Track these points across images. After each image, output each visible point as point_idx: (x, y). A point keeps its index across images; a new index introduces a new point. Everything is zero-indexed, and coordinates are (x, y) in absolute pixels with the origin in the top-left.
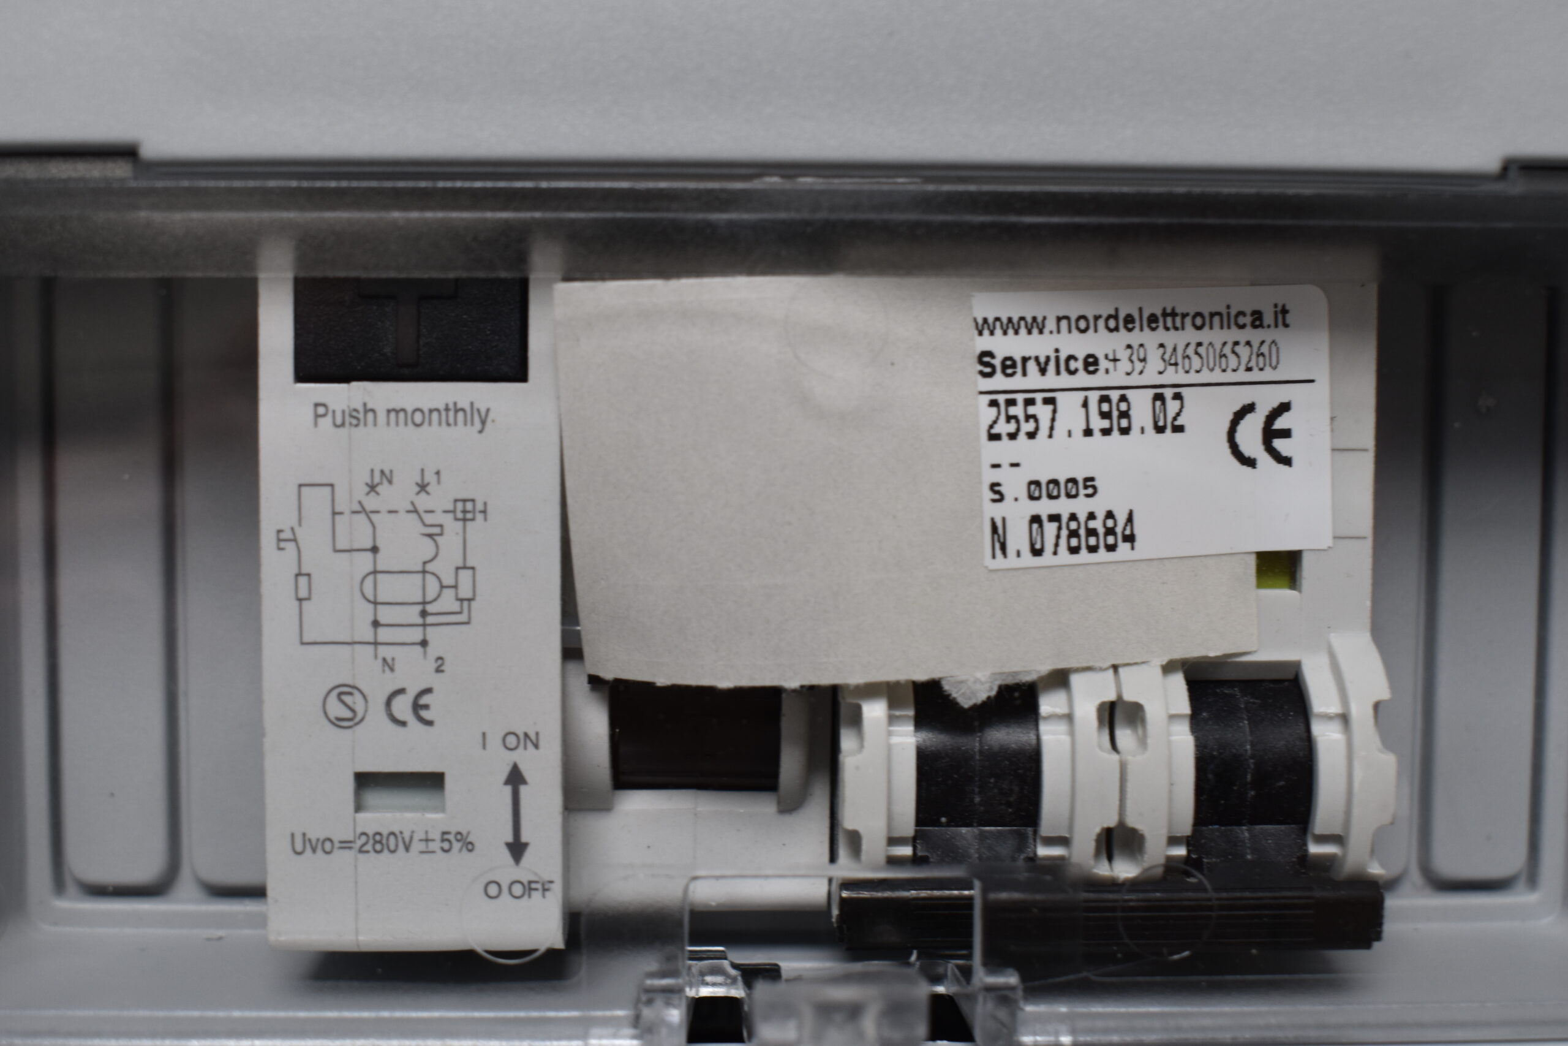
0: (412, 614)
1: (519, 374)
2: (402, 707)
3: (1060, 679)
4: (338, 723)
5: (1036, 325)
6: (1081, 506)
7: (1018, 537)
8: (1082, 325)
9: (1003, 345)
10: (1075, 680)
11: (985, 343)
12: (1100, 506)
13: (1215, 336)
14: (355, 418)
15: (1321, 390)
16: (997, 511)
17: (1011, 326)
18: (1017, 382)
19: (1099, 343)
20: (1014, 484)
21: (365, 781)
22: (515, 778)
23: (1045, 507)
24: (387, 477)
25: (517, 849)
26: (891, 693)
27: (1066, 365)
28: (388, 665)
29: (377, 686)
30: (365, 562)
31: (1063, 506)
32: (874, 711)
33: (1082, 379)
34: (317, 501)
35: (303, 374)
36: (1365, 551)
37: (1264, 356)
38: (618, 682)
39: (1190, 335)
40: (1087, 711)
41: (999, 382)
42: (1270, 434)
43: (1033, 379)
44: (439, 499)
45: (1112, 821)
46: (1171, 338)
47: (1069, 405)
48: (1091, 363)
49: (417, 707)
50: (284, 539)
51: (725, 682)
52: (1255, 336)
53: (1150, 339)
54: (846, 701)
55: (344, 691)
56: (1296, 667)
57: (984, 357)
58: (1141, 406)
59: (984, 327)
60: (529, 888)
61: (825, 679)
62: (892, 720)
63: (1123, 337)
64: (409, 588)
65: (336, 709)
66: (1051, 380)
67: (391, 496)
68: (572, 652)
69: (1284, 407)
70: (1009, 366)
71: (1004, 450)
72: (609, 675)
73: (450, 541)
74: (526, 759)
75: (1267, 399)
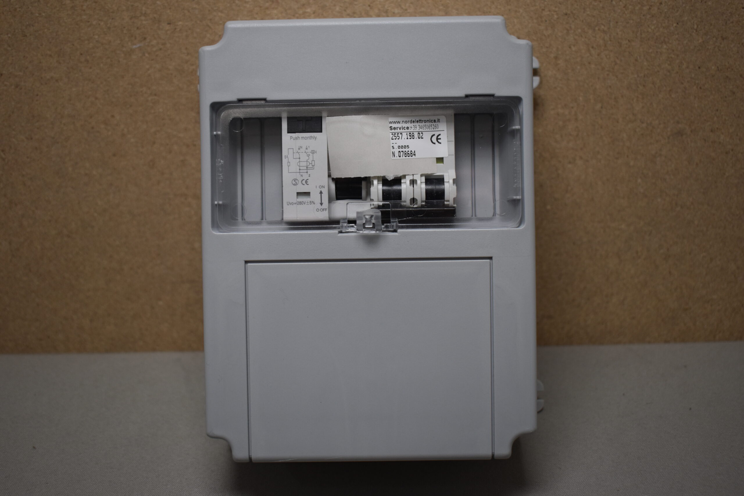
0: (305, 168)
1: (321, 131)
2: (304, 182)
3: (404, 177)
4: (294, 185)
5: (399, 122)
6: (407, 150)
7: (397, 154)
8: (406, 122)
9: (394, 125)
10: (407, 177)
11: (391, 125)
12: (409, 150)
13: (428, 124)
14: (296, 138)
15: (445, 132)
16: (393, 150)
17: (395, 122)
18: (396, 131)
19: (409, 125)
20: (396, 146)
21: (299, 194)
22: (321, 193)
23: (401, 150)
24: (301, 147)
25: (321, 204)
26: (378, 178)
27: (404, 128)
28: (302, 176)
29: (300, 179)
30: (298, 160)
31: (404, 150)
32: (375, 182)
33: (406, 130)
34: (291, 151)
35: (288, 132)
36: (453, 157)
37: (436, 127)
38: (337, 178)
39: (423, 124)
40: (408, 182)
41: (393, 131)
42: (437, 139)
43: (399, 130)
44: (309, 150)
45: (412, 197)
46: (420, 124)
47: (404, 135)
48: (408, 128)
49: (306, 182)
50: (286, 157)
51: (352, 176)
52: (434, 124)
53: (417, 124)
54: (371, 179)
55: (295, 180)
56: (443, 176)
57: (391, 127)
58: (416, 135)
59: (391, 123)
60: (323, 210)
61: (367, 176)
62: (378, 183)
63: (413, 124)
64: (305, 164)
65: (294, 183)
66: (401, 131)
67: (303, 150)
68: (329, 176)
69: (440, 135)
70: (395, 128)
71: (394, 141)
72: (335, 177)
73: (311, 157)
74: (323, 190)
75: (437, 134)
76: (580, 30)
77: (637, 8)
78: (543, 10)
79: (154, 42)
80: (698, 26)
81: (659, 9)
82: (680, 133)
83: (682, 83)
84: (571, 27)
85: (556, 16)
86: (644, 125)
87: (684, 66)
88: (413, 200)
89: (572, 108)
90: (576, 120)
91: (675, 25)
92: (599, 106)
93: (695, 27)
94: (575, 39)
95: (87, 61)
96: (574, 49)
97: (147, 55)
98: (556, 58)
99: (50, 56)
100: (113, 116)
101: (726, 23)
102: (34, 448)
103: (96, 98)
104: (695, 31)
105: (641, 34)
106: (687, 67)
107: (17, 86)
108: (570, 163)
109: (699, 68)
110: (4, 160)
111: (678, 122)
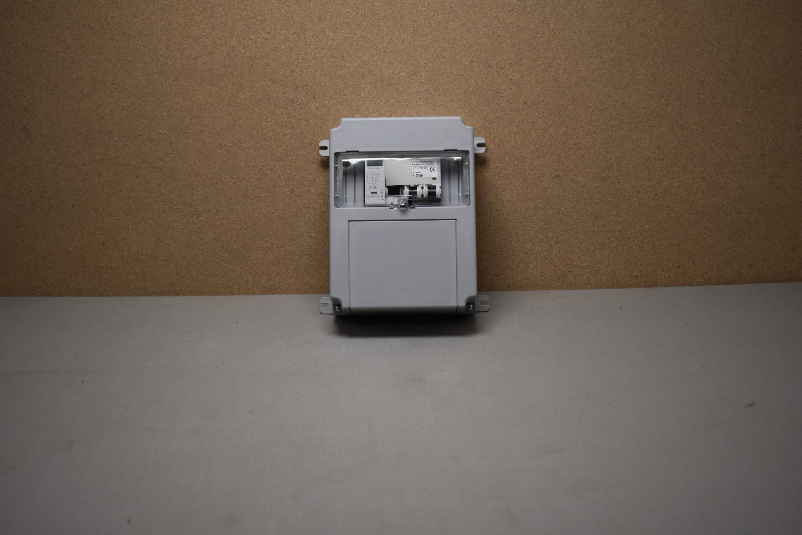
0: (375, 181)
1: (382, 165)
2: (374, 187)
3: (418, 185)
4: (370, 189)
5: (416, 162)
6: (419, 174)
7: (415, 175)
8: (419, 162)
9: (414, 163)
10: (420, 185)
11: (412, 163)
12: (421, 174)
13: (429, 163)
14: (371, 169)
15: (437, 166)
16: (413, 174)
17: (414, 162)
18: (415, 166)
19: (420, 163)
20: (415, 172)
21: (372, 193)
22: (382, 192)
23: (417, 174)
24: (373, 172)
25: (382, 197)
26: (407, 186)
27: (418, 165)
28: (373, 185)
29: (373, 186)
30: (372, 178)
31: (418, 174)
32: (406, 188)
33: (419, 165)
34: (369, 174)
35: (368, 166)
36: (440, 177)
37: (432, 164)
38: (389, 186)
39: (427, 163)
40: (420, 188)
41: (414, 166)
42: (433, 170)
43: (416, 165)
44: (377, 174)
45: (422, 194)
46: (426, 163)
47: (418, 167)
48: (420, 164)
49: (375, 187)
50: (366, 177)
51: (396, 185)
52: (432, 163)
53: (424, 163)
54: (404, 186)
55: (371, 186)
56: (435, 186)
57: (412, 164)
58: (424, 167)
59: (412, 162)
60: (383, 199)
61: (402, 185)
62: (407, 188)
63: (422, 163)
64: (375, 180)
65: (370, 188)
66: (417, 165)
67: (374, 173)
68: (386, 185)
69: (434, 168)
70: (414, 165)
71: (414, 170)
72: (388, 186)
73: (377, 177)
74: (383, 191)
75: (433, 167)
76: (505, 125)
77: (532, 114)
78: (487, 115)
79: (298, 130)
80: (562, 123)
81: (543, 115)
82: (558, 176)
83: (557, 151)
84: (500, 124)
85: (493, 118)
86: (540, 172)
87: (557, 143)
88: (422, 195)
89: (503, 163)
90: (505, 169)
91: (551, 122)
92: (516, 162)
93: (561, 123)
94: (503, 129)
95: (264, 139)
96: (502, 134)
97: (294, 136)
98: (494, 138)
99: (246, 136)
100: (275, 166)
101: (576, 121)
102: (237, 323)
103: (267, 157)
104: (561, 125)
105: (535, 127)
106: (559, 143)
107: (228, 151)
108: (503, 191)
109: (565, 143)
110: (216, 188)
111: (557, 171)
